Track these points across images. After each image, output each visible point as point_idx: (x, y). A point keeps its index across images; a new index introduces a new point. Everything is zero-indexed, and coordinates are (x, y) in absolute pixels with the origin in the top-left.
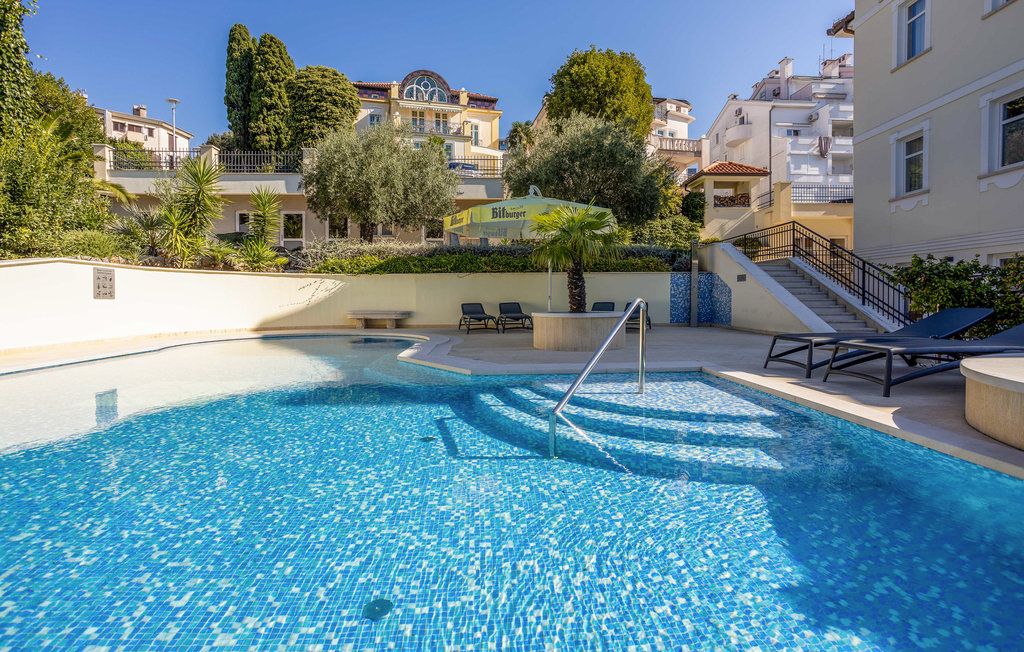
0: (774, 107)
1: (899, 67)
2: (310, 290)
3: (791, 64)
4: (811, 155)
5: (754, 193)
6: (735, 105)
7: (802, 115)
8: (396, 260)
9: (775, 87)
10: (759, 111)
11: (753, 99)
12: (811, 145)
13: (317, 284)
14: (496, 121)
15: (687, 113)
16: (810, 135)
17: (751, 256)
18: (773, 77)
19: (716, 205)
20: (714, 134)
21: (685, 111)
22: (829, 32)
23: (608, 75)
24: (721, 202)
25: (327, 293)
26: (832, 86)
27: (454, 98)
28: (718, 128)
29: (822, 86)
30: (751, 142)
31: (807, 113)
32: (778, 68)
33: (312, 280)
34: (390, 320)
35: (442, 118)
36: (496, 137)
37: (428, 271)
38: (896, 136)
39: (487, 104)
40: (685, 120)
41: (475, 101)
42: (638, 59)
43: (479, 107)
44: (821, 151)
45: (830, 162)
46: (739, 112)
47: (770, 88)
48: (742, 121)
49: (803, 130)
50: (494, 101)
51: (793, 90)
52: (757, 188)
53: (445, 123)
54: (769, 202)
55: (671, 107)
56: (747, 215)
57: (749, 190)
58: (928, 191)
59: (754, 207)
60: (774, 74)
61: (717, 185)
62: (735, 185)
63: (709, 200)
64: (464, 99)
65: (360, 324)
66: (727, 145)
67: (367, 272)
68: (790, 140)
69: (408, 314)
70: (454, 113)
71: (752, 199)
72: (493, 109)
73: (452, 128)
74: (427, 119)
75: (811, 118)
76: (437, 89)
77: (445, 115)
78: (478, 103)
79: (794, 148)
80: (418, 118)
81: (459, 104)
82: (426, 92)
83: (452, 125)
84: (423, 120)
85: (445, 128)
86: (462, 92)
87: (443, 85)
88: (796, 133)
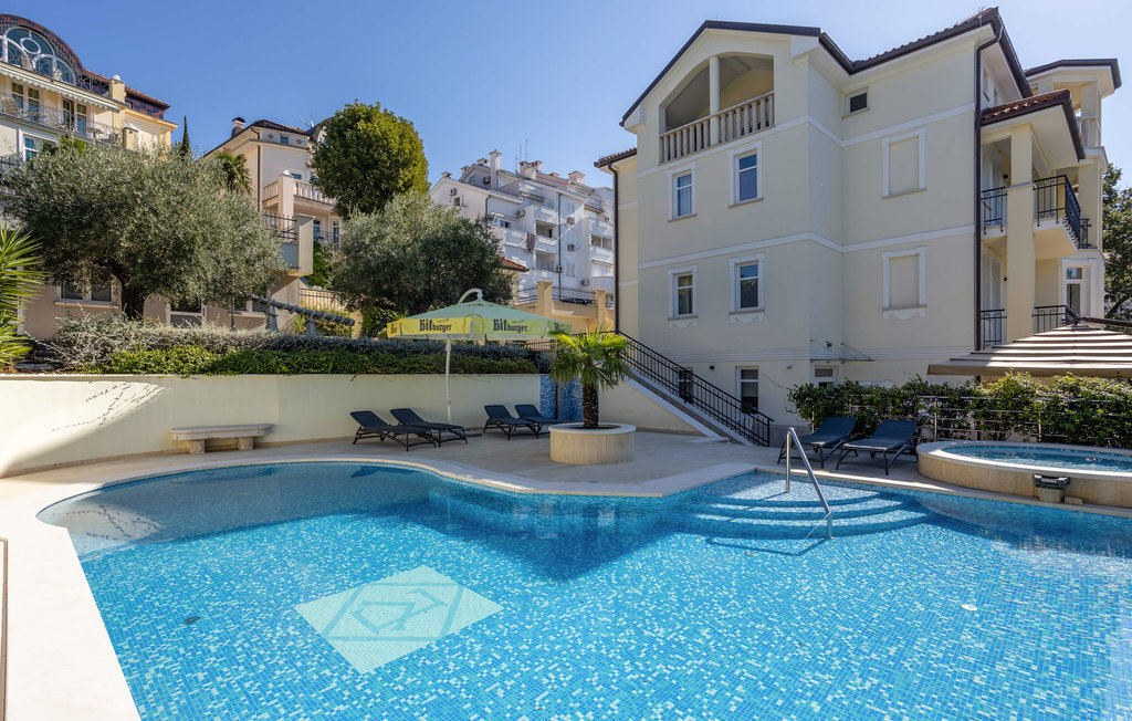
0: (490, 196)
2: (107, 400)
4: (520, 248)
5: (515, 286)
6: (450, 184)
7: (511, 209)
8: (247, 355)
9: (486, 175)
10: (474, 196)
11: (462, 181)
12: (521, 239)
13: (119, 390)
14: (167, 136)
16: (519, 229)
18: (482, 164)
22: (596, 164)
25: (135, 404)
26: (533, 188)
27: (102, 87)
29: (527, 186)
31: (515, 208)
32: (488, 157)
33: (109, 384)
34: (246, 438)
35: (76, 111)
37: (297, 372)
38: (673, 271)
41: (134, 99)
43: (137, 109)
44: (528, 245)
45: (535, 257)
46: (454, 192)
47: (481, 175)
48: (458, 202)
49: (512, 223)
50: (163, 107)
51: (502, 183)
53: (83, 119)
58: (696, 317)
59: (515, 299)
64: (118, 92)
65: (199, 447)
67: (203, 371)
68: (503, 230)
69: (269, 429)
70: (100, 109)
72: (161, 117)
73: (99, 131)
74: (46, 102)
75: (518, 213)
76: (55, 59)
77: (83, 108)
78: (135, 102)
79: (507, 240)
80: (26, 97)
81: (110, 98)
82: (32, 57)
83: (97, 127)
84: (35, 105)
85: (84, 129)
86: (117, 82)
87: (68, 55)
88: (507, 225)
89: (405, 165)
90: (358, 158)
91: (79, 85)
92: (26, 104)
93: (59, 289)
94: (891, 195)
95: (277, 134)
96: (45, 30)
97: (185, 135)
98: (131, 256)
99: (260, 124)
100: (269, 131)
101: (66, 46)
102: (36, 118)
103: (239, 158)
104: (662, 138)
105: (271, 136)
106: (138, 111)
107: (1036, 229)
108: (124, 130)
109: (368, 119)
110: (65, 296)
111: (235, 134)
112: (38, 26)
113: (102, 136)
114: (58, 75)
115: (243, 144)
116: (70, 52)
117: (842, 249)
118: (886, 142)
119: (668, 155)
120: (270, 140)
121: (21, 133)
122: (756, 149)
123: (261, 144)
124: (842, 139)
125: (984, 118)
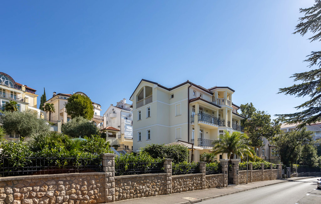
0: (122, 111)
1: (138, 121)
3: (125, 100)
4: (130, 124)
5: (117, 135)
6: (112, 108)
7: (128, 114)
9: (122, 105)
10: (118, 111)
12: (130, 122)
14: (36, 98)
15: (100, 108)
16: (130, 119)
17: (116, 149)
18: (121, 102)
19: (109, 137)
20: (106, 113)
21: (99, 107)
23: (84, 103)
24: (110, 136)
27: (20, 88)
28: (108, 112)
30: (116, 118)
31: (129, 114)
35: (14, 94)
36: (36, 104)
38: (138, 131)
39: (32, 91)
40: (99, 110)
42: (90, 99)
48: (114, 112)
49: (128, 118)
50: (35, 91)
51: (126, 107)
52: (117, 134)
53: (15, 96)
54: (120, 137)
55: (96, 106)
56: (115, 140)
57: (116, 134)
58: (141, 141)
59: (117, 138)
60: (122, 101)
61: (109, 132)
62: (113, 132)
63: (107, 135)
64: (24, 88)
66: (110, 118)
68: (125, 120)
70: (19, 93)
71: (117, 136)
72: (34, 94)
73: (19, 99)
74: (7, 92)
75: (130, 115)
76: (9, 81)
77: (15, 93)
78: (28, 90)
79: (126, 122)
80: (2, 91)
81: (21, 90)
82: (4, 81)
83: (19, 98)
84: (4, 93)
85: (16, 98)
86: (23, 86)
87: (12, 80)
88: (127, 118)
89: (85, 108)
90: (74, 107)
91: (14, 88)
92: (2, 93)
93: (9, 136)
94: (177, 116)
95: (63, 97)
96: (7, 75)
97: (45, 93)
98: (21, 130)
99: (59, 94)
100: (61, 96)
101: (12, 78)
102: (5, 96)
103: (52, 104)
104: (137, 103)
105: (62, 97)
106: (29, 92)
107: (198, 123)
108: (25, 98)
109: (77, 98)
110: (10, 137)
111: (54, 96)
112: (5, 74)
113: (20, 100)
114: (9, 85)
115: (55, 99)
116: (13, 79)
117: (170, 127)
118: (176, 105)
119: (137, 107)
120: (61, 98)
121: (1, 100)
122: (150, 107)
123: (59, 99)
124: (170, 104)
125: (190, 101)
